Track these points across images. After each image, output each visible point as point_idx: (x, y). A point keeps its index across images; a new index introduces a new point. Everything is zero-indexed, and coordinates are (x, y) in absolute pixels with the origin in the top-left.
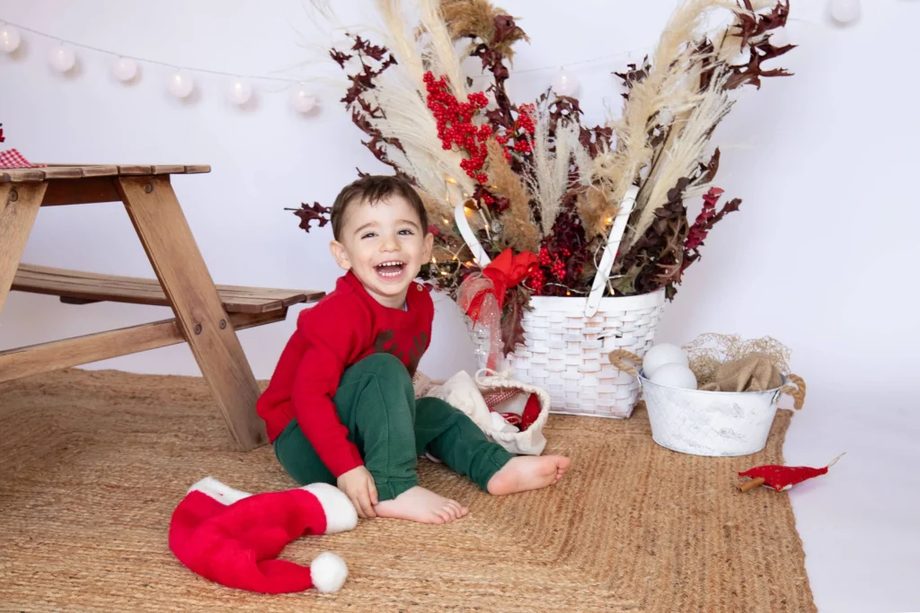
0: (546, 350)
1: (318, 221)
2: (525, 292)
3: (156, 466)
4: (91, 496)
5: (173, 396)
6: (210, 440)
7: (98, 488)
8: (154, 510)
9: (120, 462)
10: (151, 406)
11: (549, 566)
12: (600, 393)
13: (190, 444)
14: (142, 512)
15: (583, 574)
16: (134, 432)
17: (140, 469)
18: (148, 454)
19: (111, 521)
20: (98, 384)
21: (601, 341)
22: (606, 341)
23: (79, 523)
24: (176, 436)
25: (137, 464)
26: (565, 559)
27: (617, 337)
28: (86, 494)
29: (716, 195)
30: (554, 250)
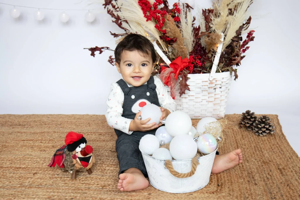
0: (194, 94)
1: (99, 52)
2: (186, 72)
3: (35, 156)
4: (8, 174)
5: (36, 124)
6: (56, 143)
7: (11, 170)
8: (38, 178)
9: (19, 155)
10: (28, 129)
11: (215, 194)
12: (214, 109)
13: (48, 144)
14: (32, 180)
15: (231, 197)
16: (23, 141)
17: (28, 158)
18: (31, 151)
19: (19, 186)
20: (4, 120)
21: (214, 90)
22: (216, 89)
23: (4, 188)
24: (41, 142)
25: (27, 156)
26: (221, 189)
27: (220, 88)
28: (6, 173)
29: (252, 33)
30: (195, 56)
